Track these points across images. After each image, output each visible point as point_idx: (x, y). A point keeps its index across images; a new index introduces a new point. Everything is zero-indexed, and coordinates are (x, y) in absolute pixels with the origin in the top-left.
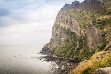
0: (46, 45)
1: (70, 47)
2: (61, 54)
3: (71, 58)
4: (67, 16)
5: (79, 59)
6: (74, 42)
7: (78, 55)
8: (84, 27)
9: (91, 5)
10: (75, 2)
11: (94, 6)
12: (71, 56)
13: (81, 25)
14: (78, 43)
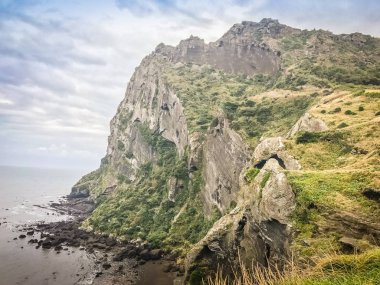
0: (84, 178)
1: (147, 194)
2: (108, 218)
3: (139, 240)
4: (157, 82)
5: (165, 245)
6: (163, 176)
7: (166, 227)
8: (199, 127)
9: (242, 54)
10: (189, 40)
11: (250, 59)
12: (139, 230)
13: (192, 119)
14: (171, 182)
